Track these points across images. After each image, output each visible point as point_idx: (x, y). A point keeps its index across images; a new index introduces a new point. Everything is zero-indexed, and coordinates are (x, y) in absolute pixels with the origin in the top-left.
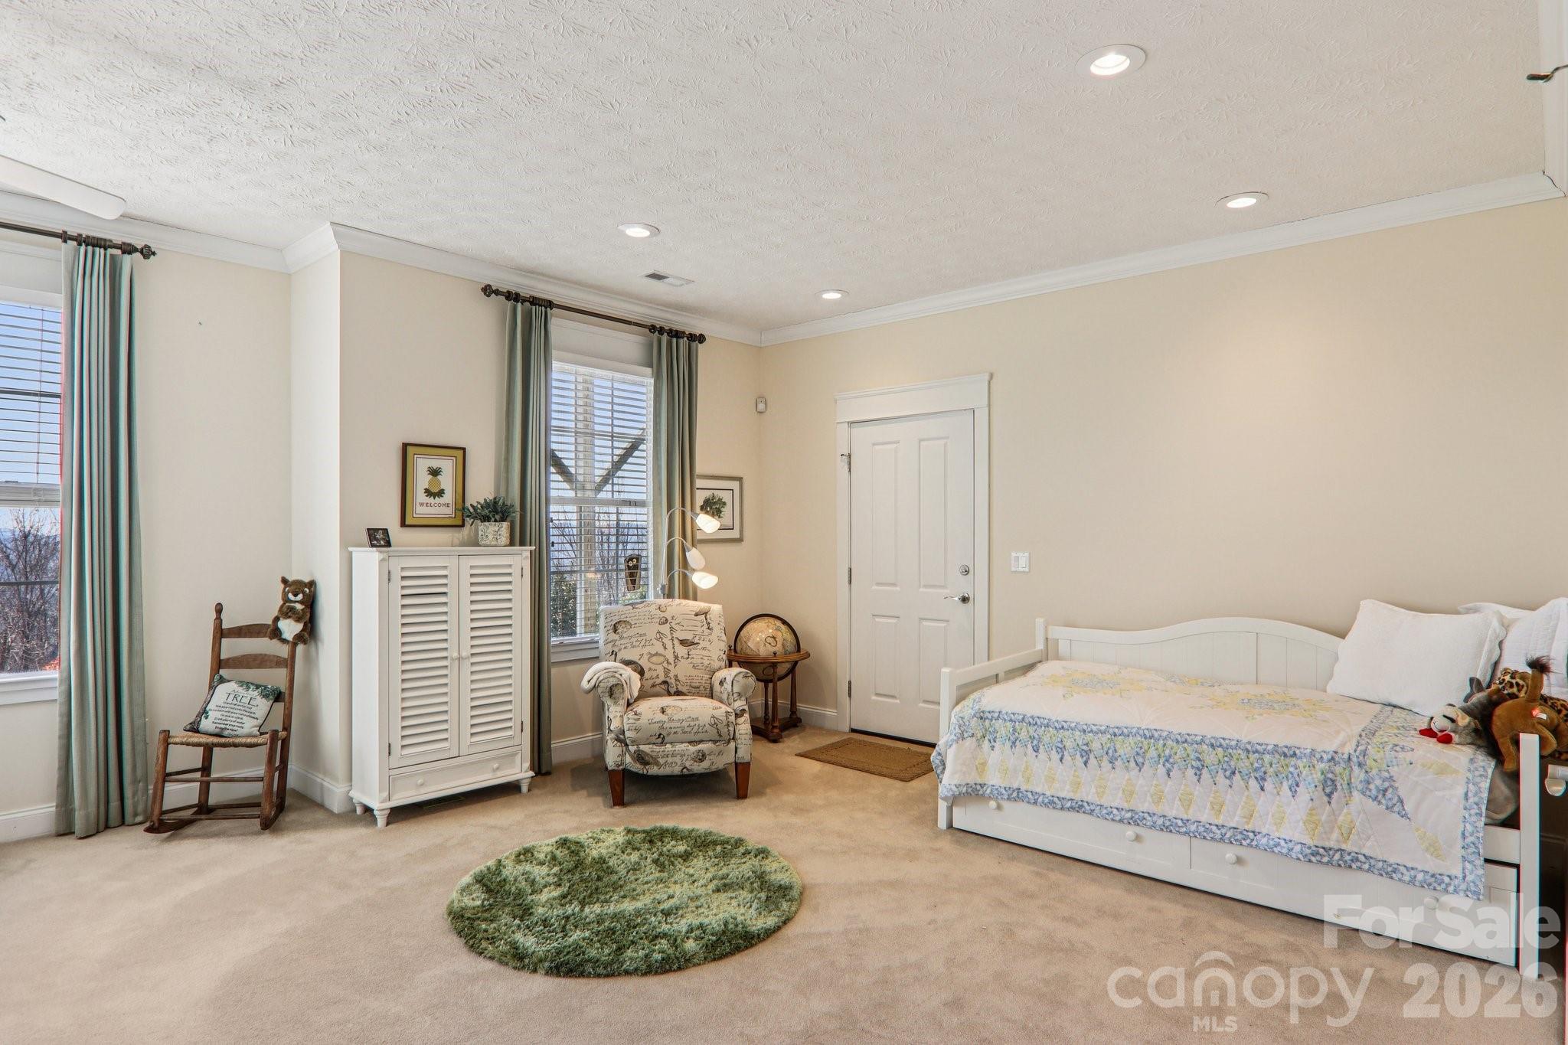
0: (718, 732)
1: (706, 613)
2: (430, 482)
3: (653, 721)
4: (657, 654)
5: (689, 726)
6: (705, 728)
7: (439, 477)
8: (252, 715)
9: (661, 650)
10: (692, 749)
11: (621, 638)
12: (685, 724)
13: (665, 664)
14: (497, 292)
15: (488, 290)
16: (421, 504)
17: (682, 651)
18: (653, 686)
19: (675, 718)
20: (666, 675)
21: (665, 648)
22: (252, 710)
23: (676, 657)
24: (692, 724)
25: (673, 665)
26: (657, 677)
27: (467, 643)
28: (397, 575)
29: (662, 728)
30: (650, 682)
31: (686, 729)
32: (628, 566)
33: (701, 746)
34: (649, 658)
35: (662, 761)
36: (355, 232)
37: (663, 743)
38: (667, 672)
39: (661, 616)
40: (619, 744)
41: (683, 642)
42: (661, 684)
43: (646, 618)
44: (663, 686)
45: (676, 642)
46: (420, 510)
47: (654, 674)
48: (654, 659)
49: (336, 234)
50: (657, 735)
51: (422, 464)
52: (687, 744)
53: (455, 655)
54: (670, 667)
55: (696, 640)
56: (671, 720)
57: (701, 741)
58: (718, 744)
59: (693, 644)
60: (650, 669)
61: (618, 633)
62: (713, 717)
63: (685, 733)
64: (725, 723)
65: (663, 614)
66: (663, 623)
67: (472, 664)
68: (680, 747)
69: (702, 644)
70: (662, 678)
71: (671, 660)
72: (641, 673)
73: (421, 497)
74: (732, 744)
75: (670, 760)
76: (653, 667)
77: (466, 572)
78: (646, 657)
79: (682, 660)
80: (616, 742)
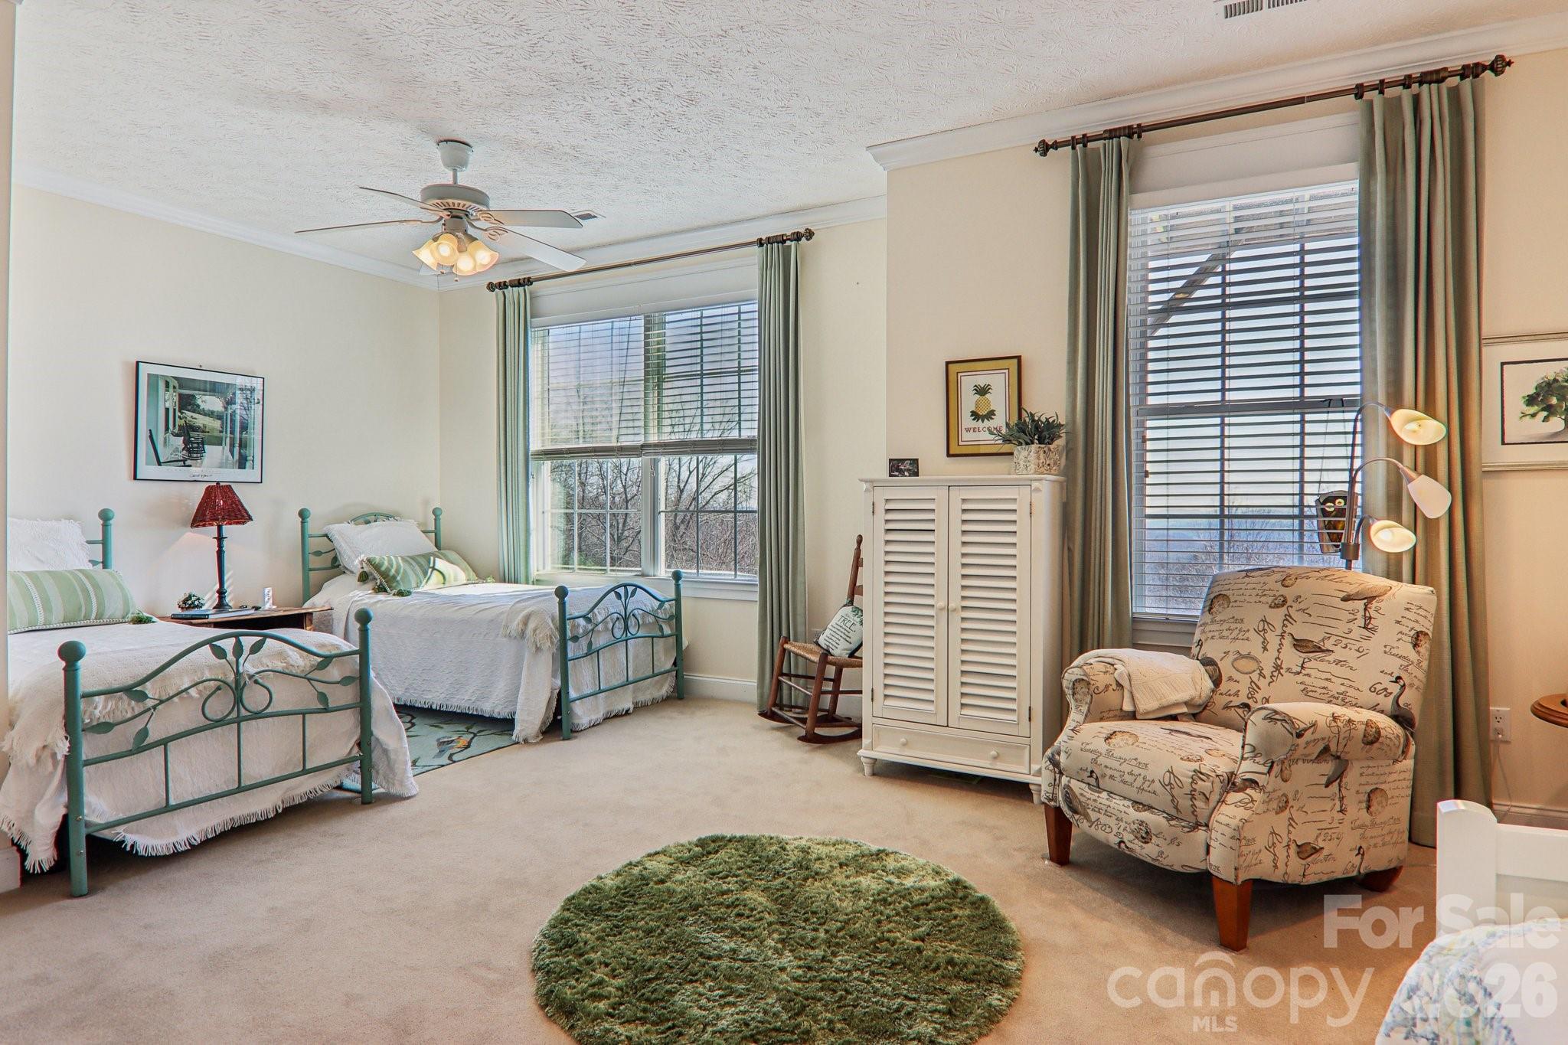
0: (1172, 801)
1: (1371, 599)
2: (977, 404)
3: (1088, 747)
4: (1248, 656)
5: (1131, 774)
6: (1153, 785)
7: (987, 396)
8: (848, 639)
9: (1257, 652)
10: (1134, 814)
11: (1213, 621)
12: (1126, 768)
13: (1255, 676)
14: (1056, 145)
15: (1044, 148)
16: (968, 430)
17: (1292, 658)
18: (1227, 707)
19: (1117, 753)
20: (1251, 697)
21: (1265, 649)
22: (849, 635)
23: (1278, 668)
24: (1136, 771)
25: (1268, 679)
26: (1237, 694)
27: (956, 593)
28: (881, 507)
29: (1094, 761)
30: (1225, 699)
31: (1128, 778)
32: (1323, 510)
33: (1146, 816)
34: (1235, 660)
35: (1093, 816)
36: (899, 145)
37: (1098, 788)
38: (1254, 688)
39: (1278, 594)
40: (1051, 767)
41: (1299, 644)
42: (1238, 707)
43: (1254, 592)
44: (1240, 711)
45: (1288, 642)
46: (966, 437)
47: (1234, 687)
48: (1243, 664)
49: (876, 158)
50: (1089, 770)
51: (968, 383)
52: (1130, 803)
53: (942, 603)
54: (1263, 683)
55: (1328, 645)
56: (1109, 754)
57: (1150, 808)
58: (1173, 823)
59: (1320, 650)
60: (1230, 679)
61: (1212, 614)
62: (1171, 772)
63: (1124, 782)
64: (1187, 789)
65: (1283, 591)
66: (1277, 606)
67: (963, 619)
68: (1118, 804)
69: (1339, 653)
70: (1243, 698)
71: (1267, 672)
72: (1217, 682)
73: (967, 421)
74: (1201, 834)
75: (1104, 819)
76: (1236, 675)
77: (957, 506)
78: (1231, 657)
79: (1287, 675)
80: (1049, 763)
